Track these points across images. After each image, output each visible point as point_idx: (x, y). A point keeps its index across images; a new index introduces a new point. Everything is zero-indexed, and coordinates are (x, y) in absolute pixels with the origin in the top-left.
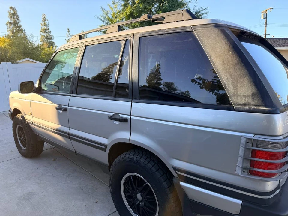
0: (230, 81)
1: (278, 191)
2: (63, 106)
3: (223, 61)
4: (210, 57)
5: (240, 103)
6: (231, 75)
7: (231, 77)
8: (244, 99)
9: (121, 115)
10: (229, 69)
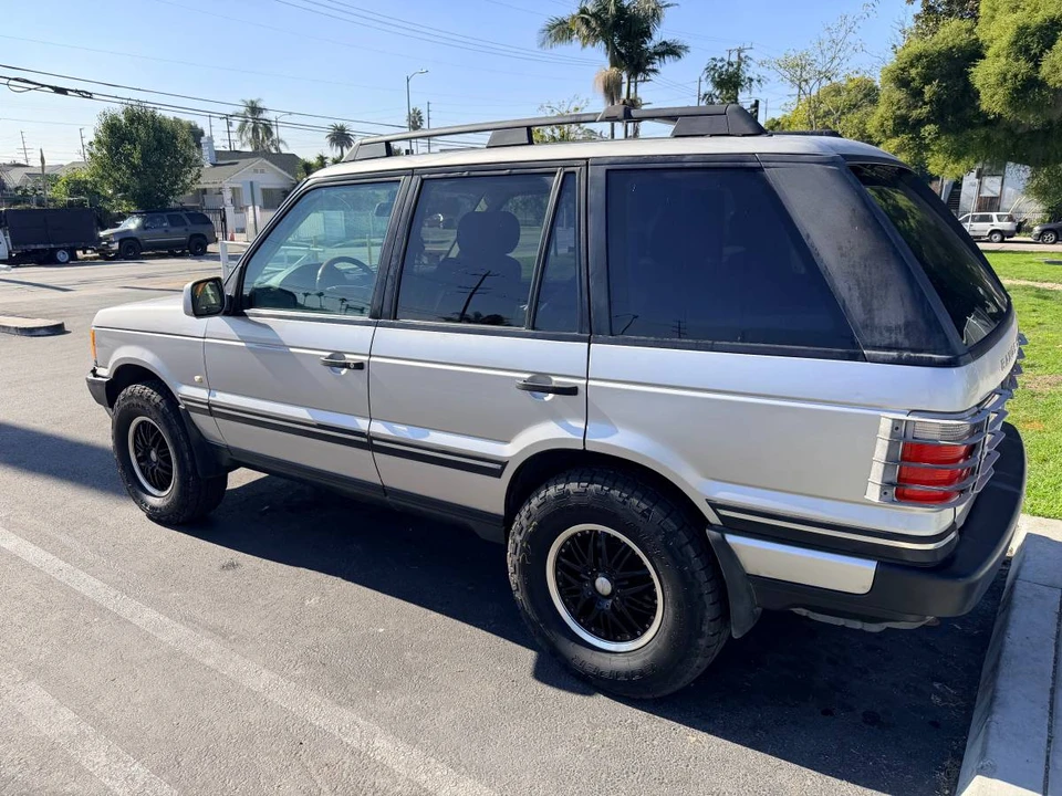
0: (856, 294)
1: (953, 535)
2: (347, 356)
3: (840, 248)
4: (808, 236)
5: (878, 344)
6: (858, 281)
7: (859, 285)
8: (887, 334)
9: (554, 379)
10: (854, 266)
